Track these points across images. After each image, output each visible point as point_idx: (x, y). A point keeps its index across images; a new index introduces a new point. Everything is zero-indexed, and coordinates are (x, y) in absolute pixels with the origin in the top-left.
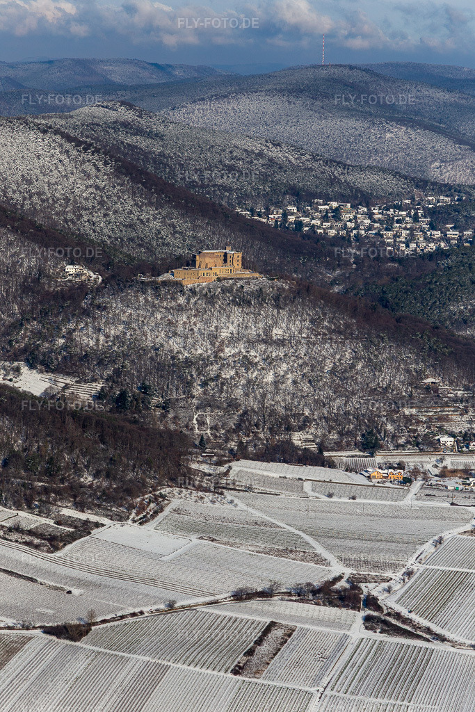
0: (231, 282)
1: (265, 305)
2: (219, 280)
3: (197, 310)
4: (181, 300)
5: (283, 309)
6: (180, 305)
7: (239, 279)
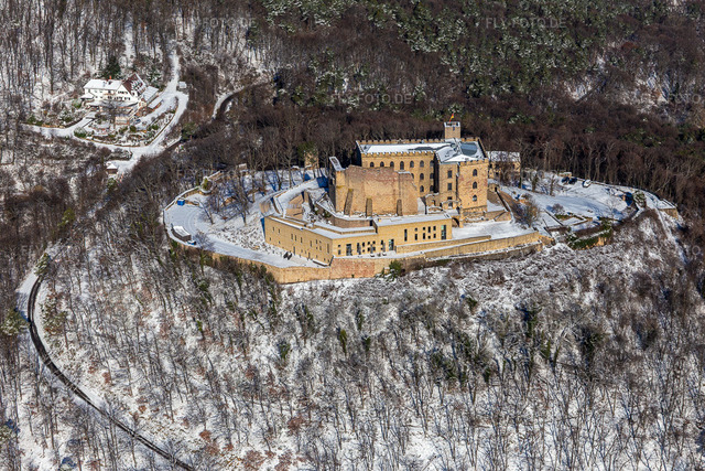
0: (438, 275)
1: (544, 372)
2: (398, 269)
3: (305, 398)
4: (264, 350)
5: (607, 384)
6: (252, 372)
7: (469, 262)
